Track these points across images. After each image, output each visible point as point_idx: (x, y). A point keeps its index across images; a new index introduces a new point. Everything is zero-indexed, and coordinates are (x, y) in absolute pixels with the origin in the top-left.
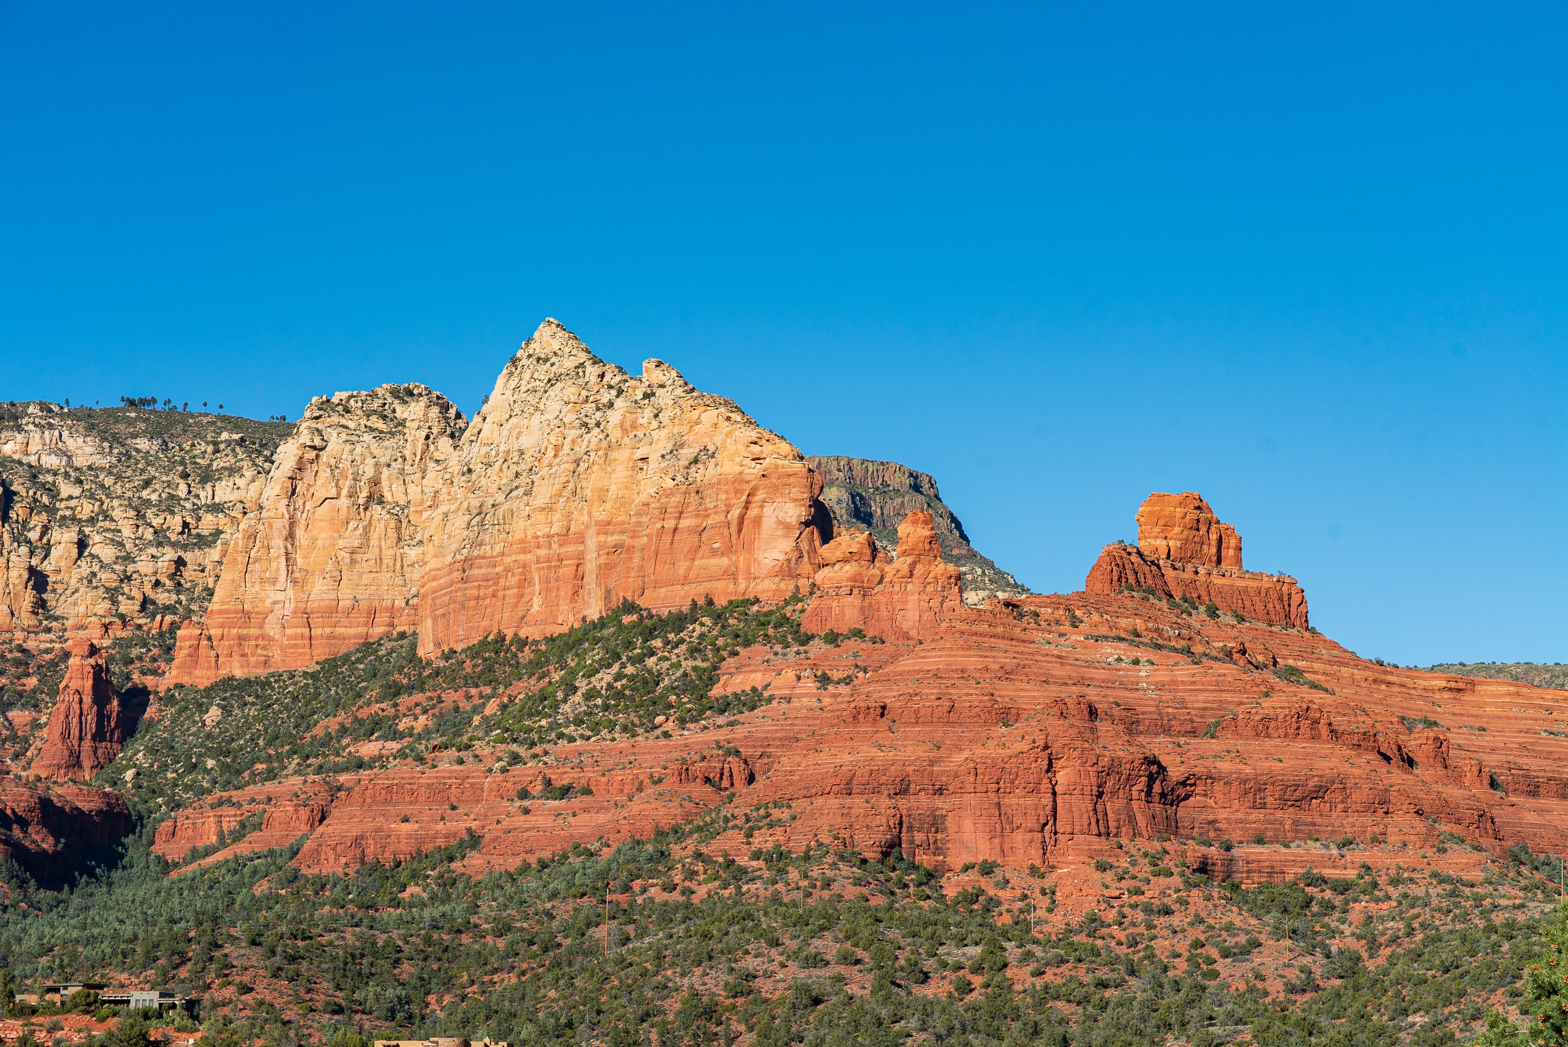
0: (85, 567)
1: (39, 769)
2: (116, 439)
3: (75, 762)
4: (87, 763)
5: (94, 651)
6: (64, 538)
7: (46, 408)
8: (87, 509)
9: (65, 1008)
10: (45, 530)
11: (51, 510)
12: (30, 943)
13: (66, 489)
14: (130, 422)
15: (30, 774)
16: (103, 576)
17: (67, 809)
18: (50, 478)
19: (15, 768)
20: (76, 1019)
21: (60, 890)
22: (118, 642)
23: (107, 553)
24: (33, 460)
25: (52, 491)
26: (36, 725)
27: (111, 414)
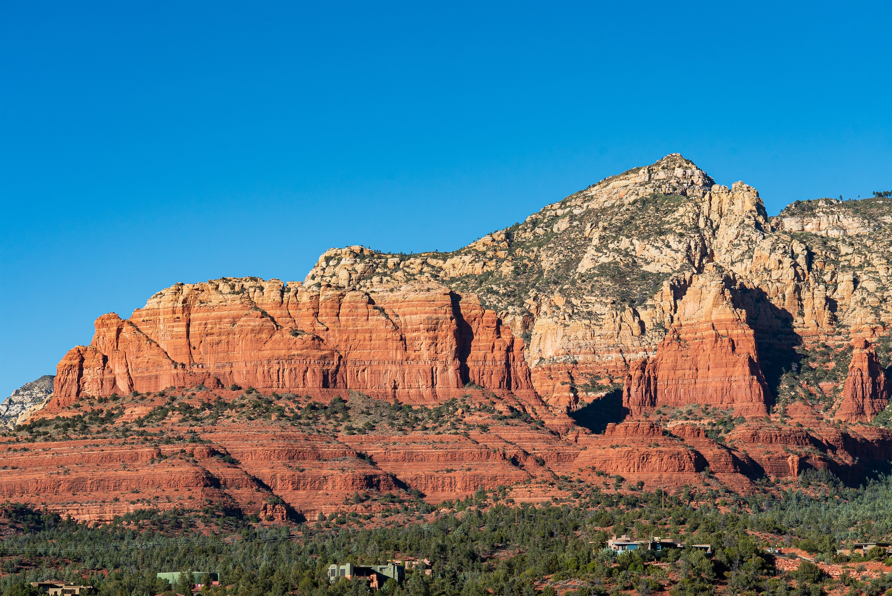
0: (858, 295)
1: (840, 416)
2: (872, 217)
3: (861, 412)
4: (868, 412)
5: (867, 345)
6: (845, 279)
7: (828, 202)
8: (857, 260)
9: (866, 558)
10: (834, 274)
11: (836, 262)
12: (842, 519)
13: (844, 249)
14: (879, 207)
15: (835, 419)
16: (870, 300)
17: (858, 439)
18: (834, 244)
19: (826, 416)
20: (873, 565)
21: (858, 488)
22: (881, 339)
23: (871, 286)
24: (823, 233)
25: (836, 251)
26: (836, 390)
27: (868, 203)
